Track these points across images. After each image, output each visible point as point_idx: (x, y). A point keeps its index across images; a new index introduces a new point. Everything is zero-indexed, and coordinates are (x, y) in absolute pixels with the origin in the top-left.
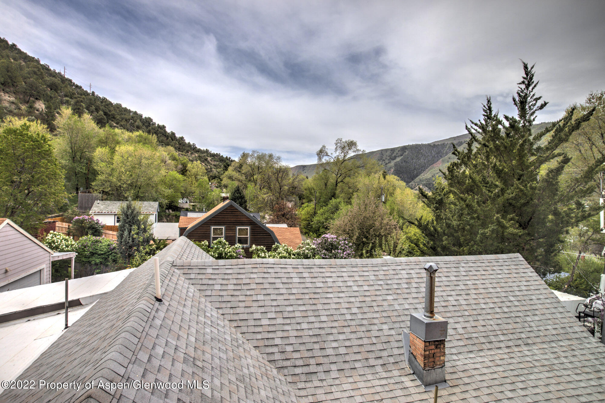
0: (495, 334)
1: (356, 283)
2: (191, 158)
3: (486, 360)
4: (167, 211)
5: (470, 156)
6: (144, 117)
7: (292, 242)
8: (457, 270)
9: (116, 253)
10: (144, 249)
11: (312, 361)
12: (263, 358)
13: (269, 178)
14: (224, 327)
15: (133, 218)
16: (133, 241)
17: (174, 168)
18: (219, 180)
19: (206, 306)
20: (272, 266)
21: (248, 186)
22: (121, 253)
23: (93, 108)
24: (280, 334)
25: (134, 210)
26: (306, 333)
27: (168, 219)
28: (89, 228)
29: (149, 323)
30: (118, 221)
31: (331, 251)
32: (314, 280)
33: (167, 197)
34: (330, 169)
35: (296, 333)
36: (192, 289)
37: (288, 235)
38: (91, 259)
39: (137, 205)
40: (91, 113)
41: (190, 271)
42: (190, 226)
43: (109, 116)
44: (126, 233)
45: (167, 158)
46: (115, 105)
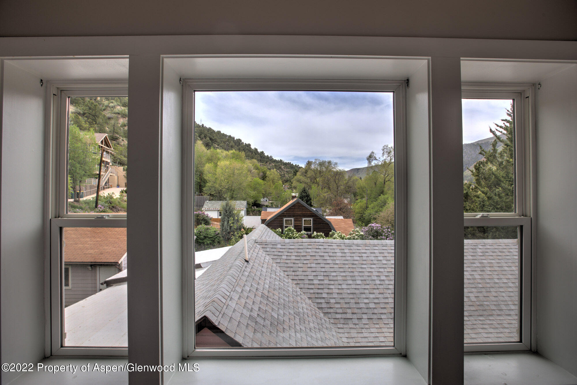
0: (506, 304)
1: (385, 258)
2: (269, 167)
3: (494, 322)
4: (253, 207)
5: (495, 155)
6: (235, 139)
7: (346, 230)
8: (474, 251)
9: (220, 237)
10: (238, 234)
11: (349, 311)
12: (314, 305)
13: (328, 180)
14: (288, 283)
15: (230, 213)
16: (230, 229)
17: (257, 175)
18: (290, 183)
19: (276, 269)
20: (322, 244)
21: (312, 187)
22: (223, 237)
23: (203, 136)
24: (326, 291)
25: (230, 207)
26: (345, 291)
27: (254, 213)
28: (202, 220)
29: (241, 273)
30: (220, 215)
31: (377, 237)
32: (352, 255)
33: (253, 197)
34: (379, 171)
35: (337, 291)
36: (268, 257)
37: (343, 225)
38: (204, 241)
39: (233, 203)
40: (201, 139)
41: (266, 246)
42: (269, 218)
43: (213, 140)
44: (226, 223)
45: (252, 168)
46: (217, 132)
